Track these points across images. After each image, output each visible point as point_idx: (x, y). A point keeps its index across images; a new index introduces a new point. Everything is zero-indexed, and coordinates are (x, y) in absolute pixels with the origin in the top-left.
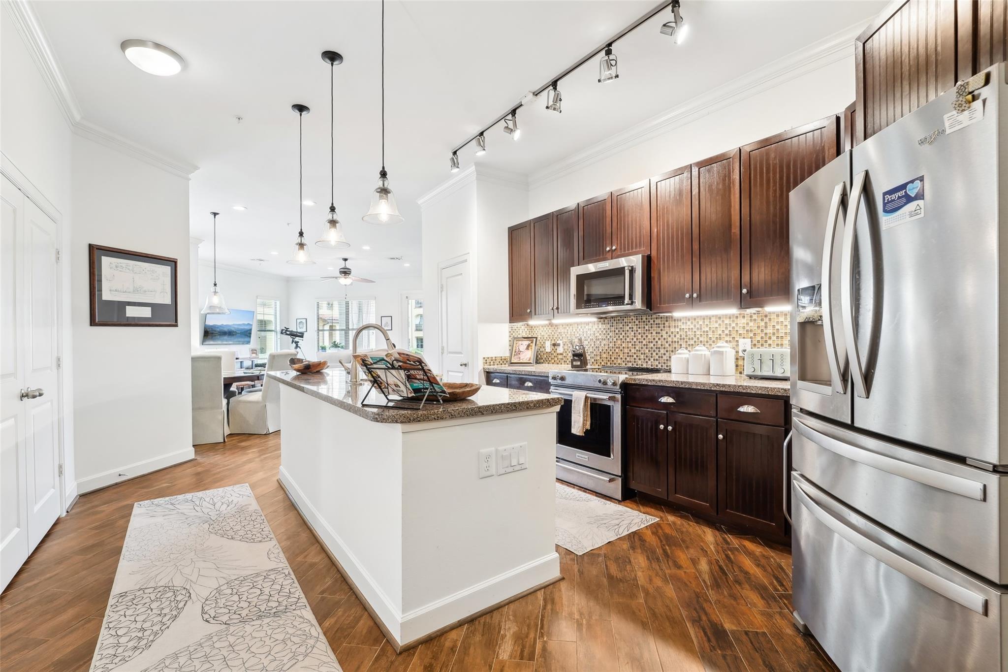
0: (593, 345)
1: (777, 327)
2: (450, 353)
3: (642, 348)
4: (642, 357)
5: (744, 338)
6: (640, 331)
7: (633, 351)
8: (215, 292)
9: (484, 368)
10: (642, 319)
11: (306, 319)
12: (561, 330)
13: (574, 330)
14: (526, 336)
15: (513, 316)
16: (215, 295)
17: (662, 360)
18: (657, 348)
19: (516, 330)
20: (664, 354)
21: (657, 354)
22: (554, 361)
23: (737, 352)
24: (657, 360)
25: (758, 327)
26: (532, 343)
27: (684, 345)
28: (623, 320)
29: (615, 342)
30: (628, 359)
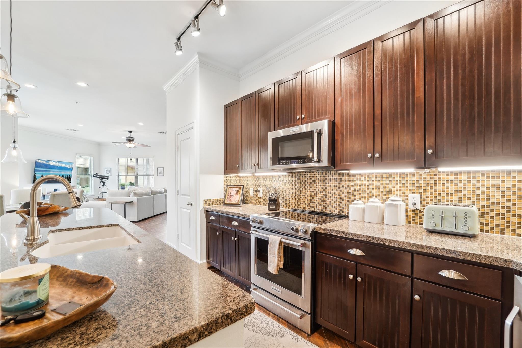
0: (284, 193)
1: (447, 185)
2: (183, 195)
3: (322, 197)
4: (322, 204)
5: (414, 193)
6: (320, 183)
7: (315, 198)
8: (14, 147)
9: (204, 208)
10: (322, 174)
11: (111, 168)
12: (261, 180)
13: (270, 181)
14: (237, 184)
15: (226, 170)
16: (13, 149)
17: (339, 207)
18: (334, 198)
19: (229, 179)
20: (341, 203)
21: (334, 202)
22: (256, 203)
23: (407, 205)
24: (335, 207)
25: (428, 184)
26: (240, 189)
27: (358, 197)
28: (308, 175)
29: (301, 191)
30: (311, 205)
